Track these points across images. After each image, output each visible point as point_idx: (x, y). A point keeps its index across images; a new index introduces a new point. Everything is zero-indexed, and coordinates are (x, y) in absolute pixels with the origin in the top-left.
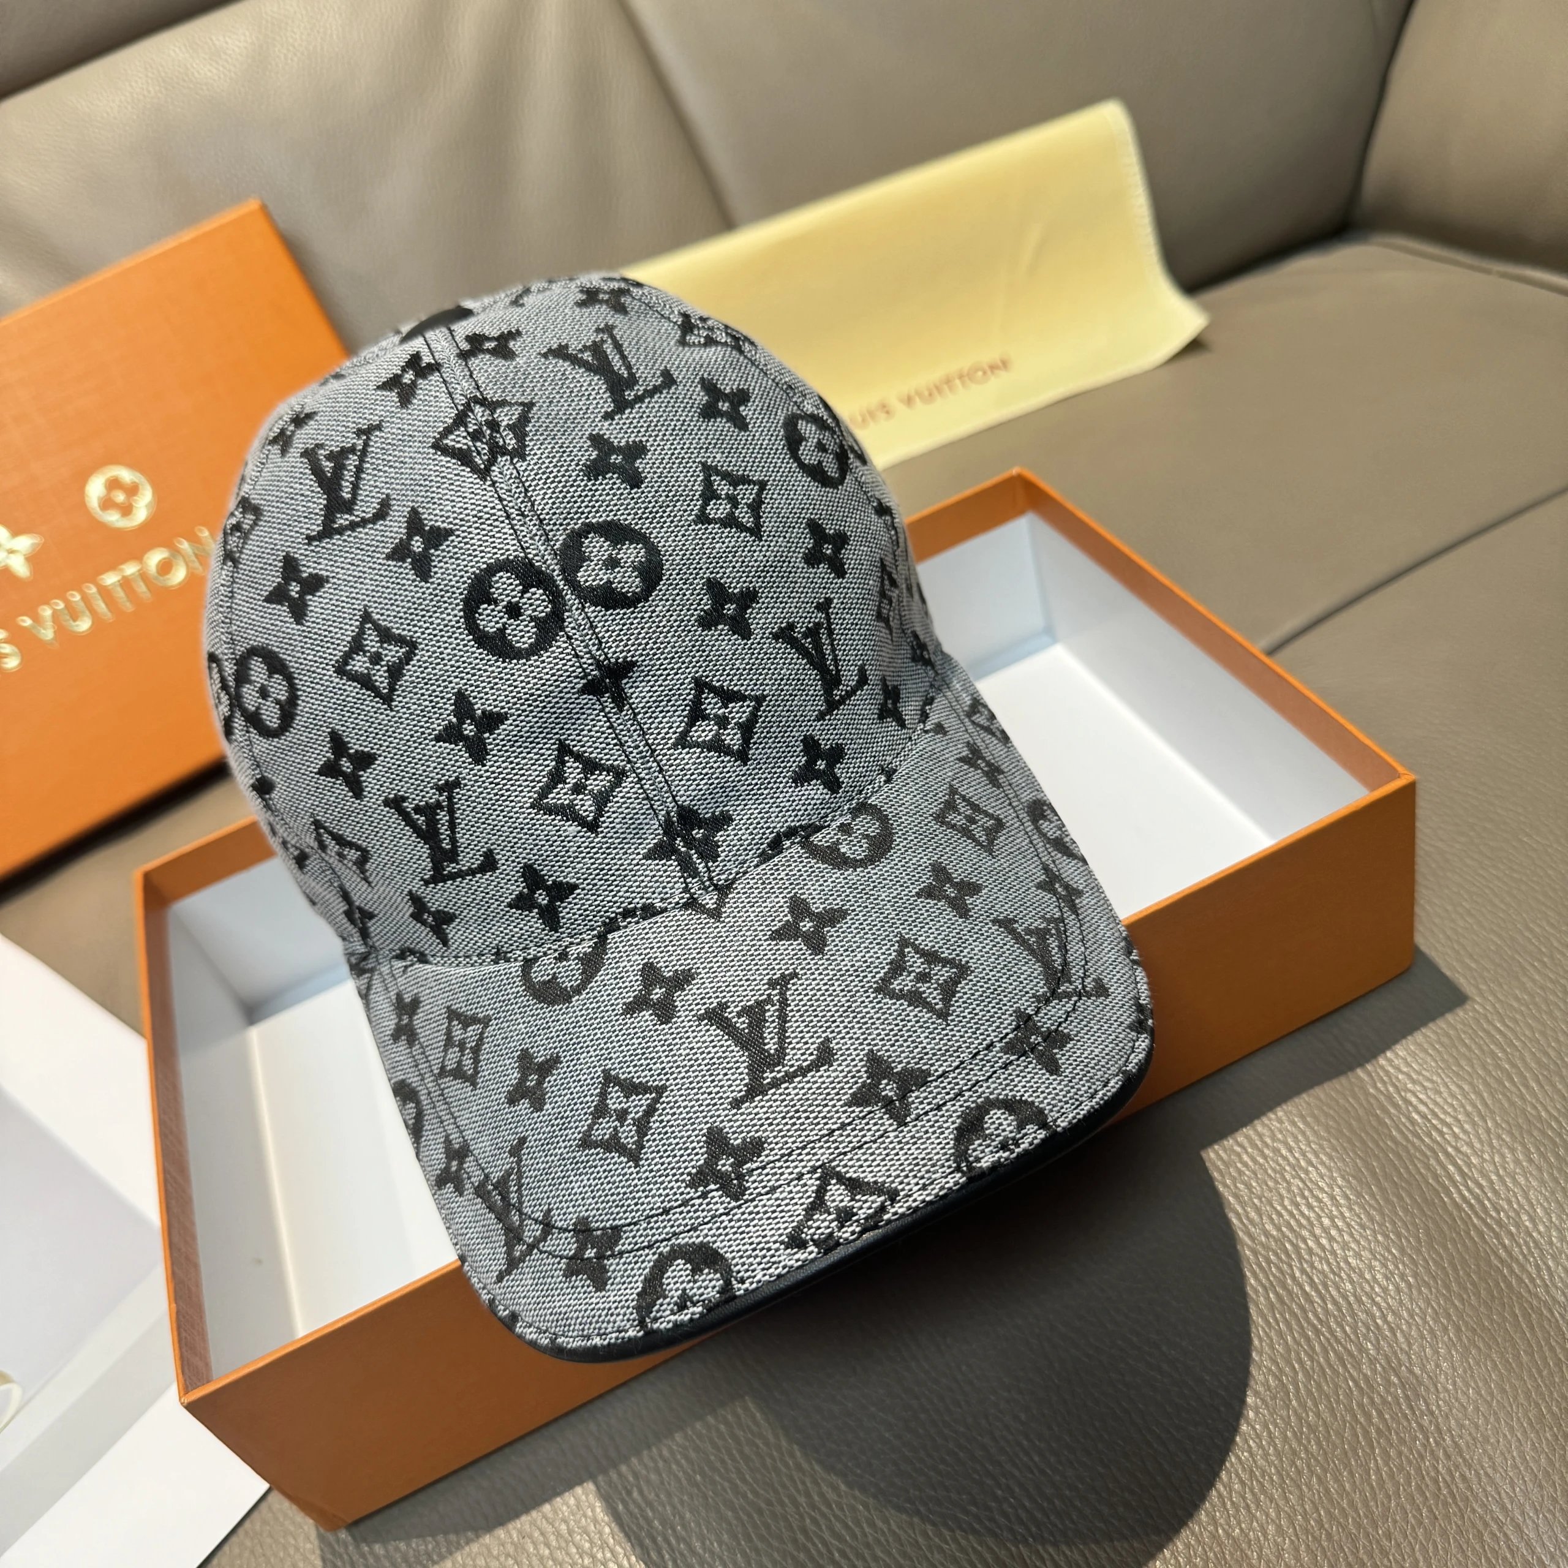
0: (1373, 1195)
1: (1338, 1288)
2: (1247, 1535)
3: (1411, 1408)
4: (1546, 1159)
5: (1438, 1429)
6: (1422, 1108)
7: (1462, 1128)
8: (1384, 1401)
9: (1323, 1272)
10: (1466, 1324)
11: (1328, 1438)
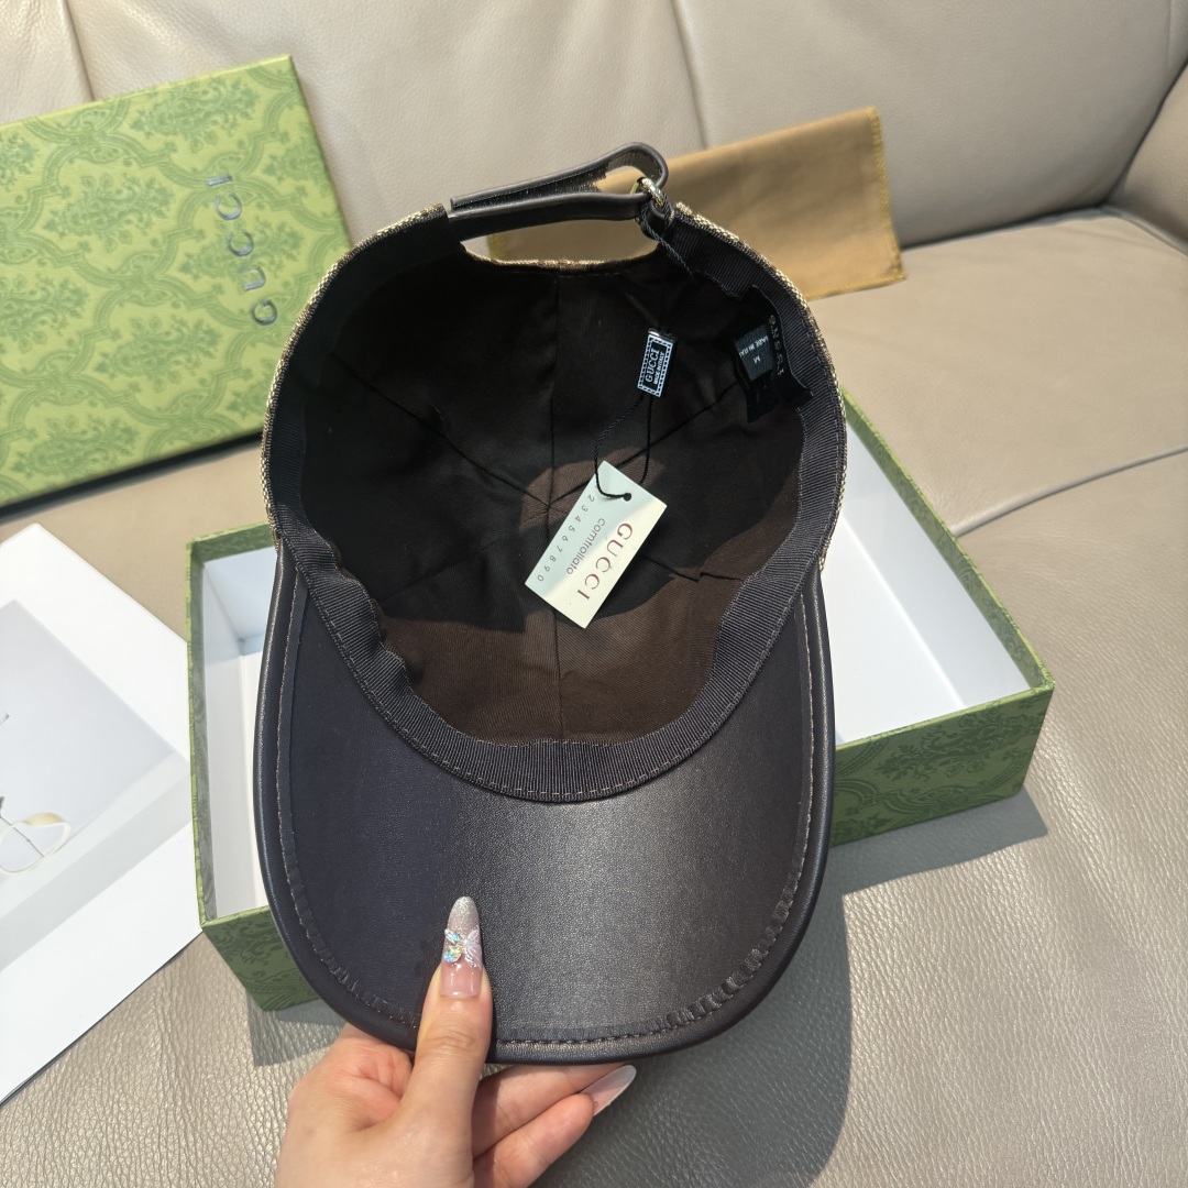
0: (1042, 867)
1: (1012, 917)
2: (936, 1048)
3: (1043, 992)
4: (1147, 866)
5: (1057, 1008)
6: (1078, 819)
7: (1100, 836)
8: (1028, 987)
9: (1004, 906)
10: (1084, 953)
11: (992, 1003)
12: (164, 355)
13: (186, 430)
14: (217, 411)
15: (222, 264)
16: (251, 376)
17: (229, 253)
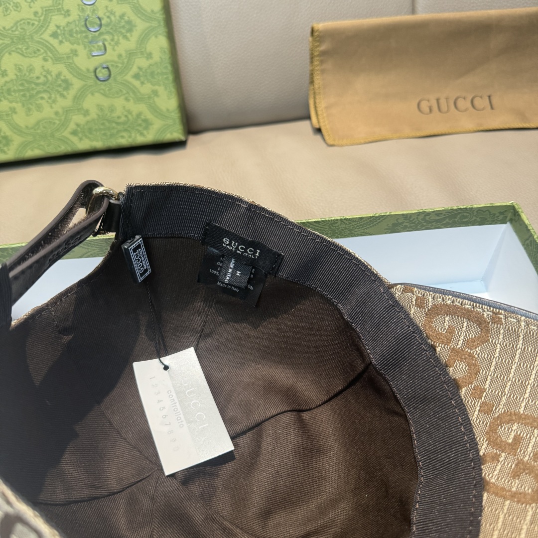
12: (34, 92)
13: (42, 143)
14: (63, 134)
15: (79, 36)
16: (88, 114)
17: (84, 29)
